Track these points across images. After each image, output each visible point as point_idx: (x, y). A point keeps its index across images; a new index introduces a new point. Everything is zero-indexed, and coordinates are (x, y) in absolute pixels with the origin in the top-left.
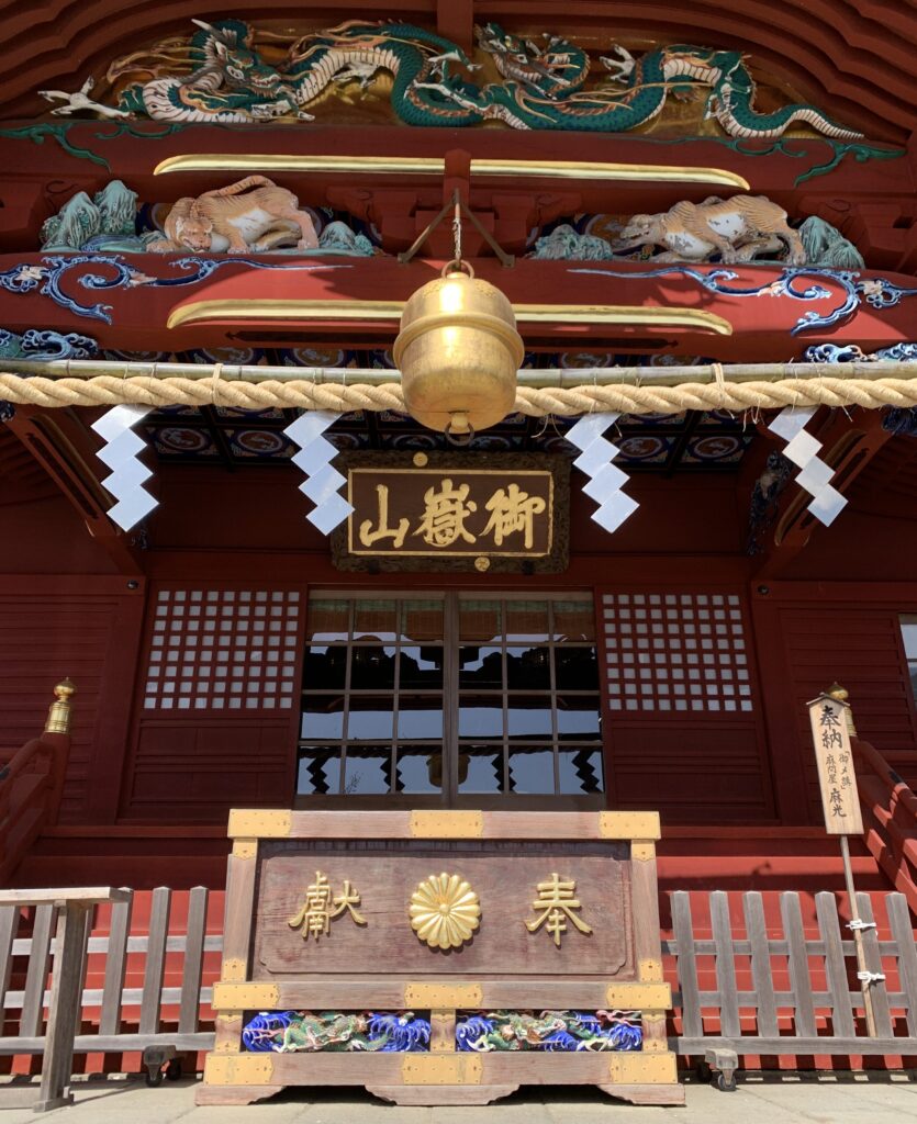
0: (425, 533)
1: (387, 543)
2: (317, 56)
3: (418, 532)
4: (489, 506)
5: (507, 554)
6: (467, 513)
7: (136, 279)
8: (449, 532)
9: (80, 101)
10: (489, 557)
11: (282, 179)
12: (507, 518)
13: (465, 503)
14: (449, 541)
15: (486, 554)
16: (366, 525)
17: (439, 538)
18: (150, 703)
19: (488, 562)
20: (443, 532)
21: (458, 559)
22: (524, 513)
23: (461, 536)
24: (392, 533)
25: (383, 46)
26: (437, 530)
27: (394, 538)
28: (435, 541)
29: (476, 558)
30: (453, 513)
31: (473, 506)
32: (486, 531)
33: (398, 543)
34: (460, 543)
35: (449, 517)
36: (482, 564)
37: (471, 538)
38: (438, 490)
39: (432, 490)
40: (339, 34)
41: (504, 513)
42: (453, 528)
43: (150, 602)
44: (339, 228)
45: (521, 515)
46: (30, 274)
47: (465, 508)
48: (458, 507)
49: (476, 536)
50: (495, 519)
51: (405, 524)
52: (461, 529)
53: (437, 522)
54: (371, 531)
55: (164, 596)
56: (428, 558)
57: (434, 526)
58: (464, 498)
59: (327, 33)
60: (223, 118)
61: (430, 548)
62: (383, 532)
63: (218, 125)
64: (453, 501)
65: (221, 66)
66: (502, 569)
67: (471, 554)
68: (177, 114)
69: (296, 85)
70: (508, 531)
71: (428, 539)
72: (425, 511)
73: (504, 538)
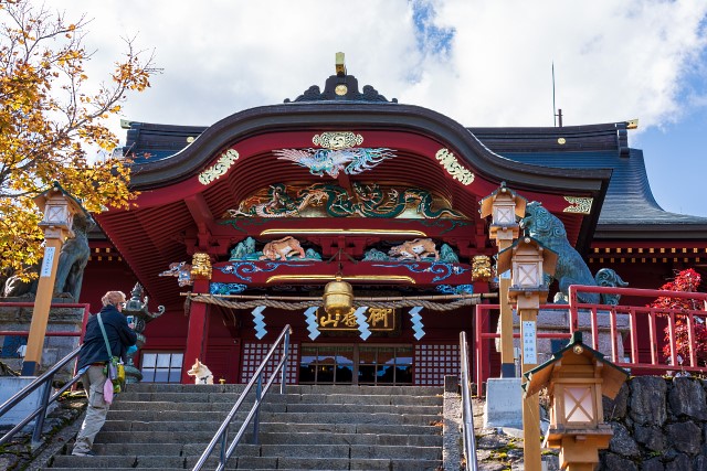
0: (345, 321)
1: (331, 325)
2: (305, 195)
3: (343, 321)
5: (378, 329)
7: (258, 269)
8: (355, 320)
9: (238, 212)
11: (296, 237)
12: (377, 315)
14: (355, 324)
16: (323, 319)
17: (351, 323)
20: (352, 321)
22: (384, 313)
24: (333, 321)
25: (324, 191)
26: (350, 320)
27: (333, 323)
28: (349, 324)
33: (335, 325)
40: (311, 188)
41: (376, 313)
43: (242, 348)
44: (311, 251)
45: (382, 314)
46: (229, 268)
50: (372, 316)
54: (325, 320)
55: (247, 346)
56: (347, 331)
57: (349, 318)
59: (307, 188)
60: (278, 216)
61: (347, 327)
62: (330, 321)
63: (277, 218)
65: (278, 199)
66: (376, 335)
68: (266, 216)
70: (377, 320)
71: (347, 323)
73: (376, 323)
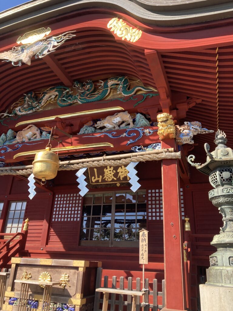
0: (105, 178)
1: (98, 181)
2: (44, 96)
3: (104, 178)
4: (118, 171)
5: (124, 182)
6: (113, 173)
7: (9, 150)
8: (110, 178)
10: (120, 183)
11: (35, 124)
12: (122, 173)
13: (113, 171)
14: (111, 180)
15: (119, 182)
16: (93, 178)
17: (109, 179)
18: (53, 220)
19: (119, 184)
20: (109, 178)
21: (113, 184)
22: (126, 172)
23: (113, 179)
24: (98, 179)
25: (56, 91)
26: (108, 177)
27: (99, 180)
28: (108, 180)
29: (117, 183)
30: (111, 173)
31: (114, 171)
32: (118, 177)
33: (100, 181)
34: (113, 180)
35: (110, 174)
36: (118, 185)
37: (115, 179)
38: (107, 169)
39: (105, 169)
40: (47, 91)
41: (122, 172)
42: (111, 177)
43: (54, 197)
44: (44, 133)
45: (126, 173)
47: (113, 172)
48: (111, 172)
49: (116, 178)
50: (120, 174)
51: (101, 177)
52: (113, 177)
53: (108, 175)
54: (95, 178)
55: (57, 196)
56: (106, 184)
57: (107, 177)
58: (112, 170)
60: (28, 113)
61: (107, 182)
62: (97, 179)
63: (27, 114)
64: (110, 171)
66: (122, 186)
67: (116, 182)
69: (40, 103)
70: (123, 176)
71: (106, 180)
72: (104, 174)
73: (123, 178)
